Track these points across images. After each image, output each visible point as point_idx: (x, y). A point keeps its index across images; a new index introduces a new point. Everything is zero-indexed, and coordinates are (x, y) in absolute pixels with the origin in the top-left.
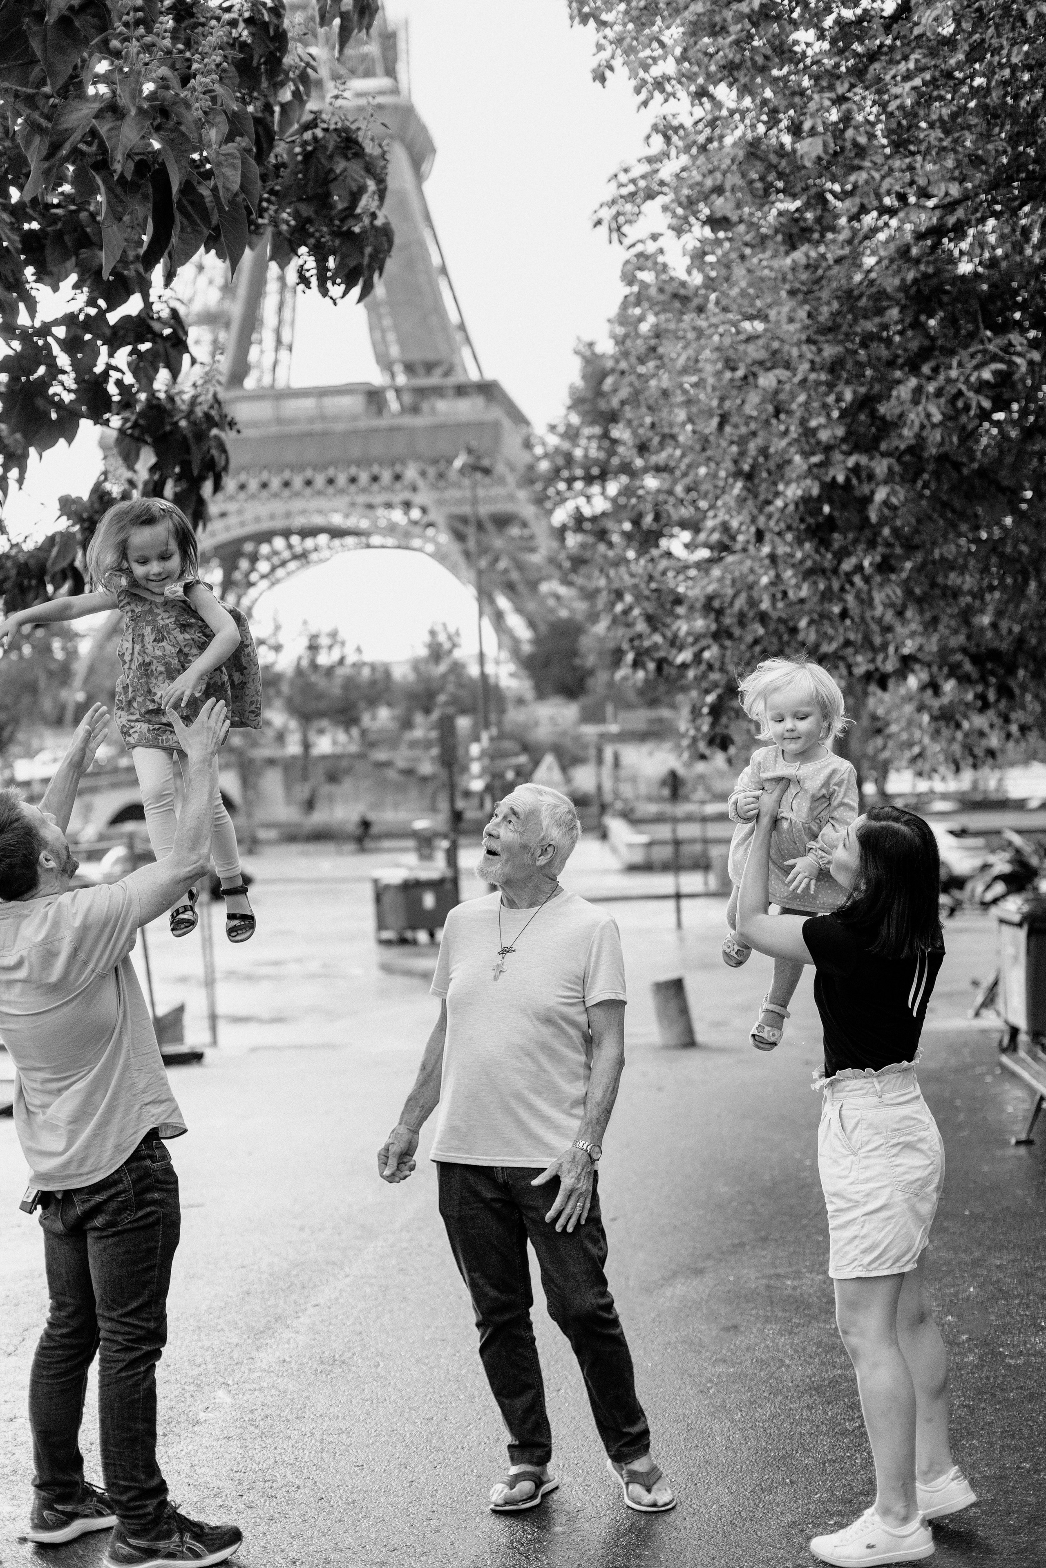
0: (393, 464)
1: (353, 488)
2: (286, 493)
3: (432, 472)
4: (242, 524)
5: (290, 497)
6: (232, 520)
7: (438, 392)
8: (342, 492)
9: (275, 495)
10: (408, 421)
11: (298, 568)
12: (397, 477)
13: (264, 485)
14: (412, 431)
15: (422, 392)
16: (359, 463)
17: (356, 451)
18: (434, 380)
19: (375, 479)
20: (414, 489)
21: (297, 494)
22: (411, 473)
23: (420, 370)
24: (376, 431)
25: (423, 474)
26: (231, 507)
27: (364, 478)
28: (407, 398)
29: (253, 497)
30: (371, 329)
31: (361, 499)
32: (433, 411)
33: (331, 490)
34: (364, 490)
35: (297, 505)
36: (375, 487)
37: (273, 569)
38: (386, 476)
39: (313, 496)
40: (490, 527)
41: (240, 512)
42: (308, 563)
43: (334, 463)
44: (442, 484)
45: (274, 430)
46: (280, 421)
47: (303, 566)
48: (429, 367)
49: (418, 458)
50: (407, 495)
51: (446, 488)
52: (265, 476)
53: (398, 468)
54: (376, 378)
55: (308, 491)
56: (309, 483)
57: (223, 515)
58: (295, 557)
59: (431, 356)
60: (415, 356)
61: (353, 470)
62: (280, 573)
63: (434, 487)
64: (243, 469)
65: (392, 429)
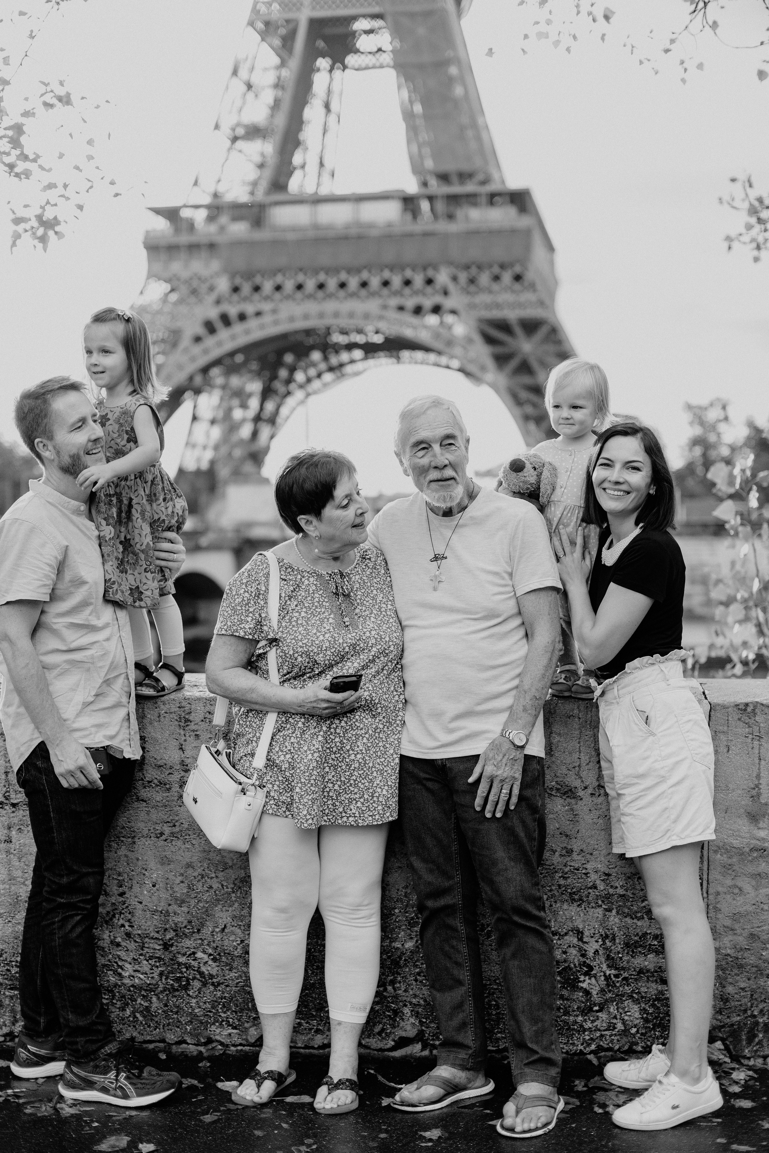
0: (425, 269)
1: (385, 291)
2: (320, 294)
3: (463, 277)
4: (276, 323)
5: (324, 299)
6: (267, 319)
7: (471, 199)
8: (373, 294)
9: (310, 296)
10: (443, 226)
11: (334, 381)
12: (429, 282)
13: (300, 287)
14: (446, 236)
15: (454, 199)
16: (392, 268)
17: (389, 255)
18: (470, 188)
19: (407, 283)
20: (446, 293)
21: (330, 296)
22: (443, 277)
23: (455, 179)
24: (410, 235)
25: (455, 279)
26: (266, 307)
27: (396, 281)
28: (440, 206)
29: (288, 297)
30: (409, 142)
31: (394, 302)
32: (467, 218)
33: (363, 292)
34: (397, 293)
35: (330, 306)
36: (407, 291)
37: (309, 380)
38: (418, 280)
39: (345, 298)
40: (518, 331)
41: (274, 311)
42: (343, 375)
43: (368, 267)
44: (472, 288)
45: (311, 234)
46: (316, 227)
47: (338, 378)
48: (464, 177)
49: (450, 263)
50: (438, 299)
51: (477, 293)
52: (300, 278)
53: (430, 273)
54: (412, 187)
55: (342, 293)
56: (342, 285)
57: (258, 314)
58: (331, 369)
59: (465, 167)
60: (450, 166)
61: (387, 274)
62: (316, 384)
63: (466, 291)
64: (280, 271)
65: (426, 234)
